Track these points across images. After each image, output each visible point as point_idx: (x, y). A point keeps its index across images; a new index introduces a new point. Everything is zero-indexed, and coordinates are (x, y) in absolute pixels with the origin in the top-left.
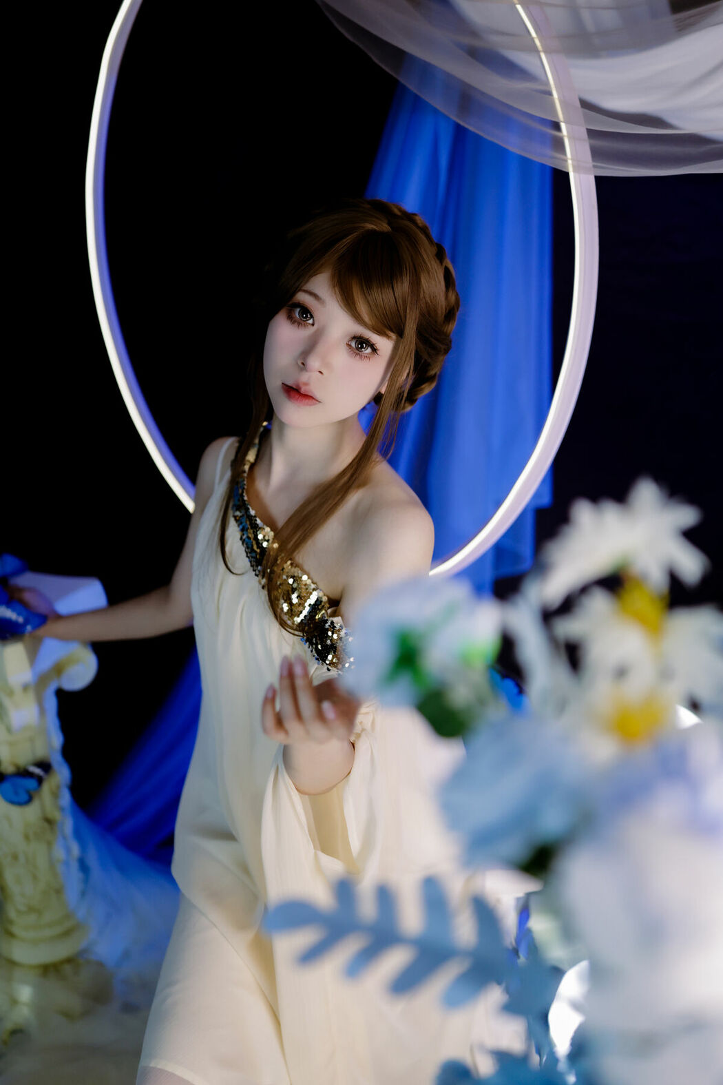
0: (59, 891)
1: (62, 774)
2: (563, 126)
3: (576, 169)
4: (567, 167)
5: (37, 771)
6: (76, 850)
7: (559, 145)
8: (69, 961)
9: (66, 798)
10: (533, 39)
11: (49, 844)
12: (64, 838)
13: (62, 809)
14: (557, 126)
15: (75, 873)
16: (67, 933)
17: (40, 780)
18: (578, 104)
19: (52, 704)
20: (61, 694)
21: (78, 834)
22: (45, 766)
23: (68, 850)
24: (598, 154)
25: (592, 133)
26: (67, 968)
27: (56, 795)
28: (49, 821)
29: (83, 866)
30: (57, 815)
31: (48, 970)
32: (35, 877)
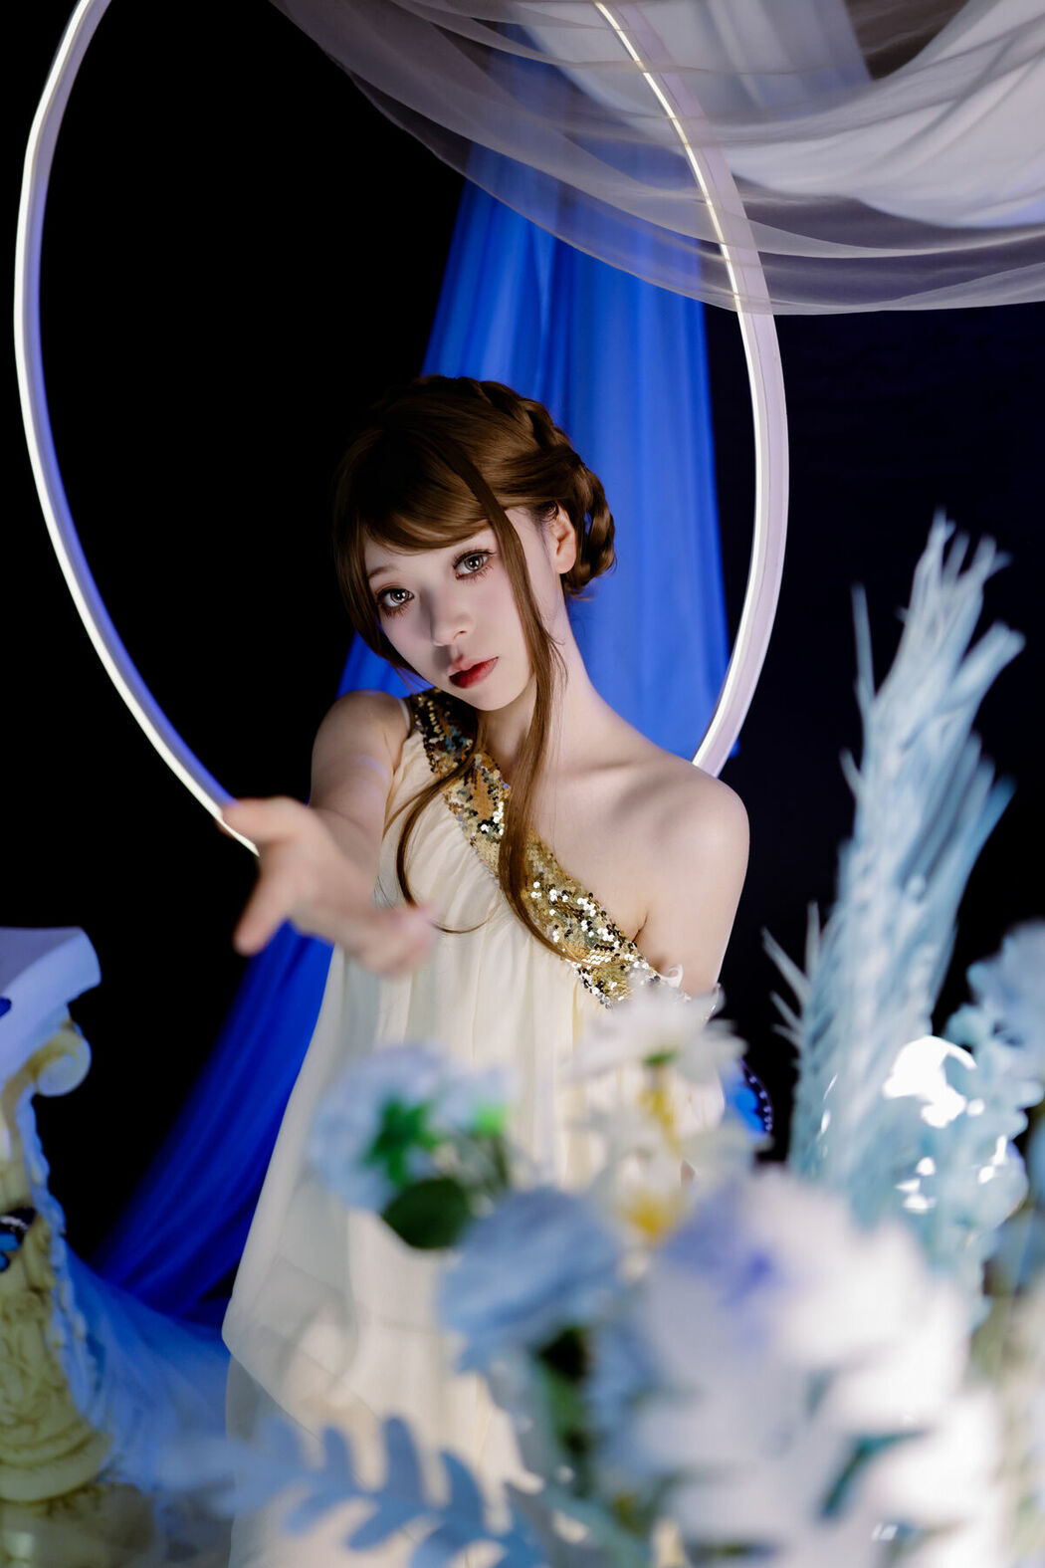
0: (60, 1390)
1: (52, 1218)
2: (724, 248)
3: (746, 306)
4: (734, 305)
5: (15, 1222)
6: (81, 1326)
7: (718, 273)
8: (84, 1489)
9: (60, 1252)
10: (670, 121)
11: (41, 1323)
12: (63, 1311)
13: (56, 1270)
14: (715, 248)
15: (83, 1359)
16: (78, 1449)
17: (20, 1235)
18: (744, 215)
19: (27, 1119)
20: (39, 1102)
21: (81, 1301)
22: (26, 1213)
23: (69, 1328)
24: (775, 286)
25: (765, 258)
26: (83, 1500)
27: (45, 1252)
28: (37, 1290)
29: (94, 1346)
30: (49, 1280)
31: (55, 1507)
32: (23, 1374)
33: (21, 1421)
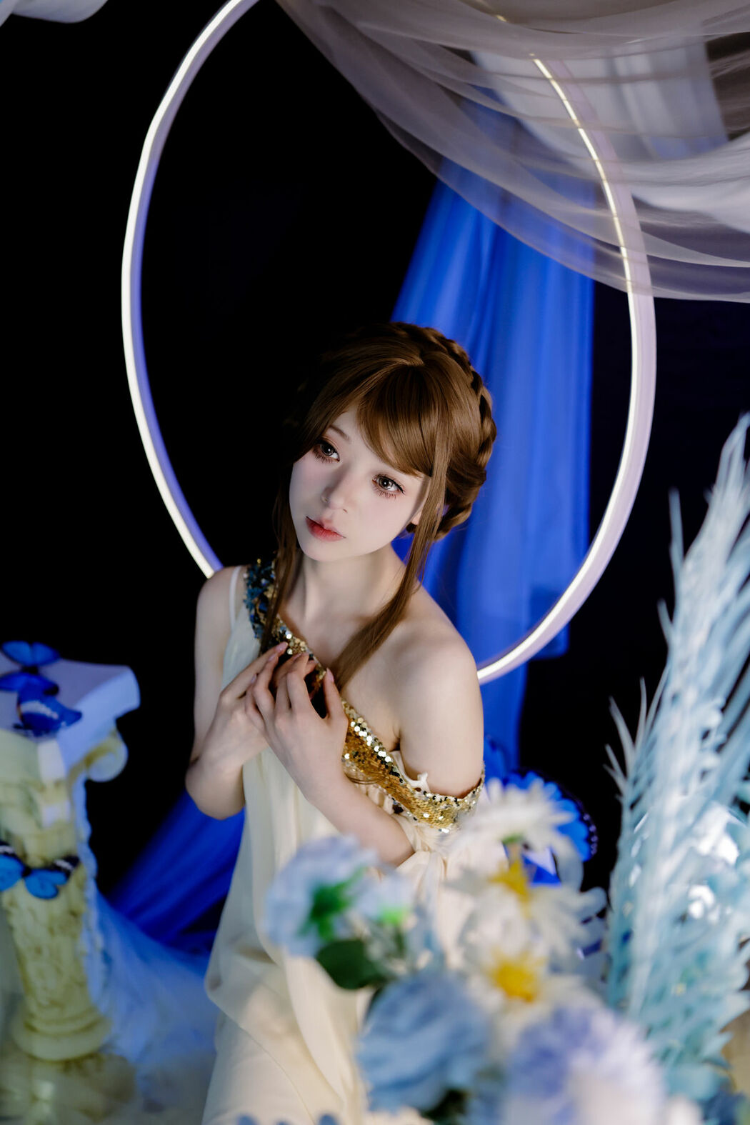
0: (82, 985)
1: (89, 866)
2: (623, 250)
3: (635, 289)
4: (626, 287)
5: (65, 865)
6: (99, 941)
7: (618, 266)
8: (91, 1056)
9: (92, 890)
10: (594, 162)
11: (74, 936)
12: (89, 930)
13: (87, 901)
14: (617, 249)
15: (99, 965)
16: (89, 1028)
17: (67, 874)
18: (639, 228)
19: (80, 795)
20: (90, 786)
21: (102, 926)
22: (74, 860)
23: (92, 942)
24: (657, 278)
25: (651, 259)
26: (90, 1064)
27: (82, 887)
28: (74, 914)
29: (107, 958)
30: (83, 908)
31: (70, 1066)
32: (58, 971)
33: (54, 1003)
